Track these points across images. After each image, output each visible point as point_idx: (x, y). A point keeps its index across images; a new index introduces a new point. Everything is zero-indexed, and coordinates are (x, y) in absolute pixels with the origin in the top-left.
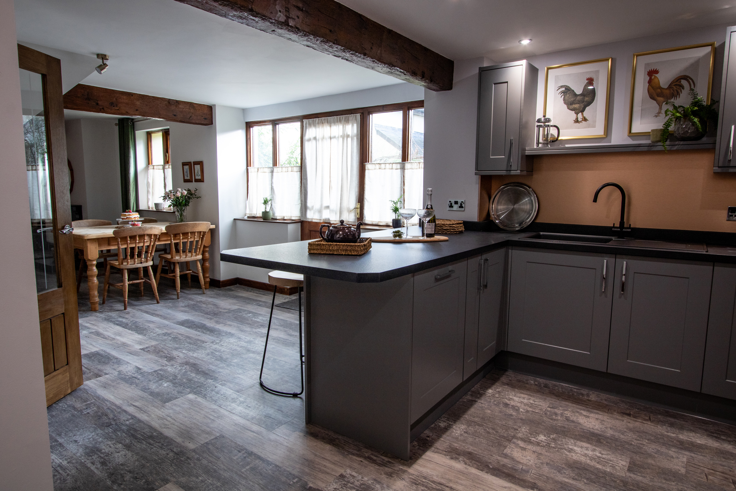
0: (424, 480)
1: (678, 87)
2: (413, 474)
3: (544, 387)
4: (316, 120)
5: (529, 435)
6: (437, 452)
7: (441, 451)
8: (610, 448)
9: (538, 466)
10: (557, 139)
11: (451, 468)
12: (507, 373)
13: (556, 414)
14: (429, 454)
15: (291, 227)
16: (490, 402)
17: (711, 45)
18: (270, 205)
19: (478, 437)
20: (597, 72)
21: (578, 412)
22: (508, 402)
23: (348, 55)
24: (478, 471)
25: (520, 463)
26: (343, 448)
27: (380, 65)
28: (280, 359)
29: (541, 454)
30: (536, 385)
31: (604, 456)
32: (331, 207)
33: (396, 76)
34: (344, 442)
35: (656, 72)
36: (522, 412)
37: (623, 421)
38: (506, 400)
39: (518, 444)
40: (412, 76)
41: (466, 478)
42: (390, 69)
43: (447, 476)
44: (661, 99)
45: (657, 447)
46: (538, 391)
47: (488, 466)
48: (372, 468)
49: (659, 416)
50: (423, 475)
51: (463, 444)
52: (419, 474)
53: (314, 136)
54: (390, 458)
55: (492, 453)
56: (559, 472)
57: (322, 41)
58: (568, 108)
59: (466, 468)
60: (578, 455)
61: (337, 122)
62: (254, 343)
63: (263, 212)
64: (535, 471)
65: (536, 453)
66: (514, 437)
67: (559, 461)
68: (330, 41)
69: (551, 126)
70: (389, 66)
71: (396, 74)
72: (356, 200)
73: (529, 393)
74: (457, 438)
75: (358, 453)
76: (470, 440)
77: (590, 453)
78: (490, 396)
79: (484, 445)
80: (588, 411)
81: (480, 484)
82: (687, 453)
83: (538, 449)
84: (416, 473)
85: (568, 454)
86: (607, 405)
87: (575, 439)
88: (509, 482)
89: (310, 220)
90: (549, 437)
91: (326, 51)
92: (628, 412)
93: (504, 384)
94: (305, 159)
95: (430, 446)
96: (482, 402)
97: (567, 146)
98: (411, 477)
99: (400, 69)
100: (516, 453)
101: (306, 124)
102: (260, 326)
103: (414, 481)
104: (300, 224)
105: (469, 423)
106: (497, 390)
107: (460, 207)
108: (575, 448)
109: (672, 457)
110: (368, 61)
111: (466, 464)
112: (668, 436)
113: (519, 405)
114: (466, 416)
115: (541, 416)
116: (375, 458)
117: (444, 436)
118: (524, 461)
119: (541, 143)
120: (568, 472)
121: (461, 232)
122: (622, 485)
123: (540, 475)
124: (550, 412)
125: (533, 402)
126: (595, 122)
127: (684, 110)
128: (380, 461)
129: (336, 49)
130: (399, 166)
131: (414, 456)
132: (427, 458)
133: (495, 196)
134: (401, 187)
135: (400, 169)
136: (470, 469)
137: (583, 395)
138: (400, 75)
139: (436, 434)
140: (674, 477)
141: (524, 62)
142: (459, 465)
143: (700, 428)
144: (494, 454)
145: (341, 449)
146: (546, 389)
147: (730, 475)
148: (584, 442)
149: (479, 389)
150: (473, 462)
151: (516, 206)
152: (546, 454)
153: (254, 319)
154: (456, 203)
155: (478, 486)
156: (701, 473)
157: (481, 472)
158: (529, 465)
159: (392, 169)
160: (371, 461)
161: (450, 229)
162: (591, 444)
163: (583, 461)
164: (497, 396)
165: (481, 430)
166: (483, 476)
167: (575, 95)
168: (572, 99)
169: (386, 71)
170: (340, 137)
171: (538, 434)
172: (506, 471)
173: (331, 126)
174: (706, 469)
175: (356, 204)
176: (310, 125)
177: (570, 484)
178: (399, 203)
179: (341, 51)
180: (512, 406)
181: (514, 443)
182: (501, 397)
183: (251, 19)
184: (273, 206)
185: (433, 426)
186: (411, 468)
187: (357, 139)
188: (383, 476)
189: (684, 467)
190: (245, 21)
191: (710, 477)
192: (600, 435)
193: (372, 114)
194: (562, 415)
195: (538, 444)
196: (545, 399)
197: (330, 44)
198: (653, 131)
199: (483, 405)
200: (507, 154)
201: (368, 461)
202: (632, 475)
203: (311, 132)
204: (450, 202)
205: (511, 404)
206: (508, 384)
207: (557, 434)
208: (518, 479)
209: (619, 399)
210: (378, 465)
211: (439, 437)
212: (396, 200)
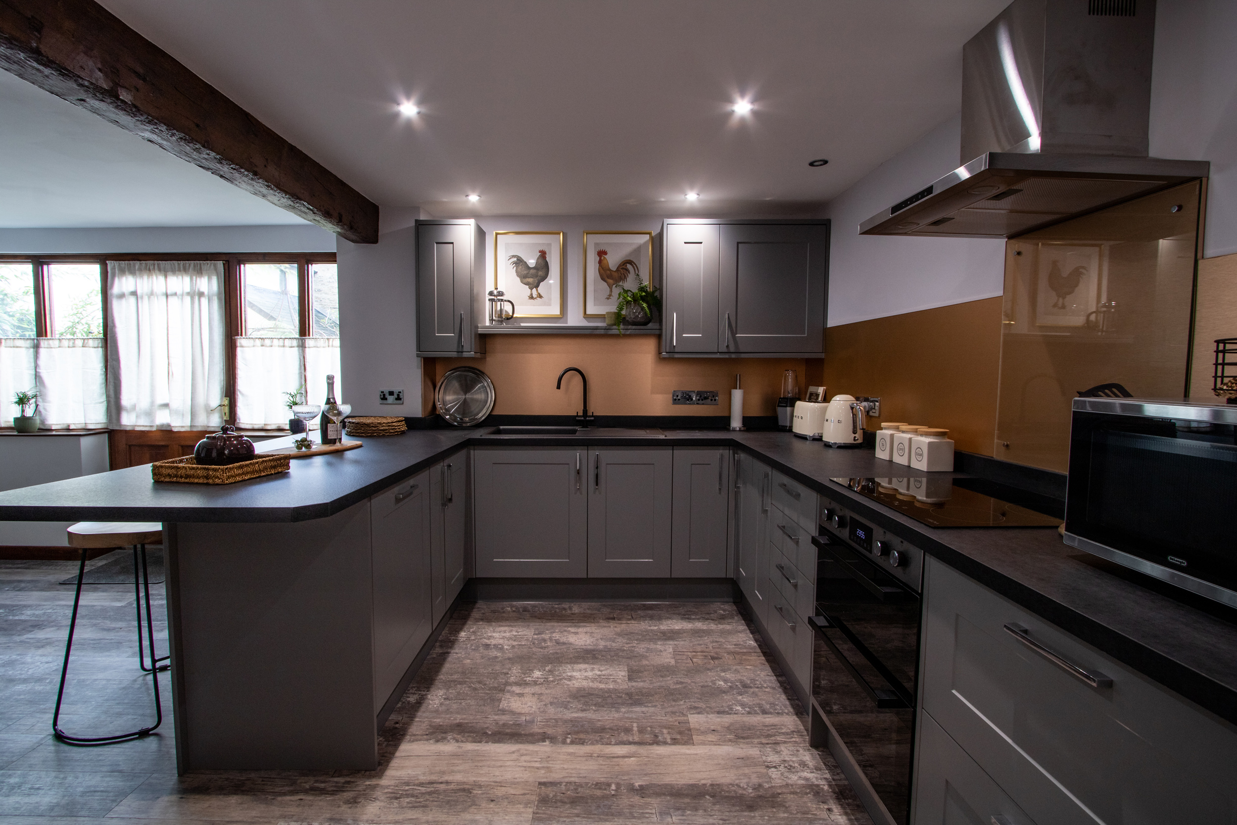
0: (407, 788)
1: (625, 271)
2: (389, 786)
3: (523, 611)
4: (134, 264)
5: (523, 676)
6: (416, 739)
7: (419, 737)
8: (607, 662)
9: (542, 710)
10: (512, 317)
11: (439, 755)
12: (478, 605)
13: (545, 640)
14: (406, 748)
15: (85, 442)
16: (466, 648)
17: (649, 234)
18: (33, 406)
19: (463, 699)
20: (549, 245)
21: (565, 631)
22: (488, 642)
23: (225, 169)
24: (475, 744)
25: (522, 714)
26: (263, 791)
27: (279, 193)
28: (95, 677)
29: (541, 694)
30: (514, 611)
31: (603, 673)
32: (173, 405)
33: (299, 213)
34: (263, 781)
35: (605, 253)
36: (507, 649)
37: (610, 627)
38: (485, 640)
39: (513, 691)
40: (325, 217)
41: (463, 760)
42: (292, 201)
43: (437, 768)
44: (611, 281)
45: (646, 646)
46: (518, 619)
47: (486, 733)
48: (321, 803)
49: (639, 612)
50: (403, 781)
51: (447, 716)
52: (397, 781)
53: (132, 289)
54: (347, 775)
55: (486, 714)
56: (566, 708)
57: (181, 138)
58: (522, 282)
59: (459, 747)
60: (579, 680)
61: (179, 270)
62: (23, 663)
63: (16, 420)
64: (541, 718)
65: (536, 695)
66: (507, 684)
67: (562, 695)
68: (197, 141)
69: (505, 301)
70: (293, 197)
71: (300, 211)
72: (222, 393)
73: (509, 624)
74: (437, 711)
75: (291, 788)
76: (455, 706)
77: (590, 674)
78: (464, 641)
79: (474, 707)
80: (575, 626)
81: (482, 761)
82: (671, 642)
83: (536, 689)
84: (392, 783)
85: (569, 683)
86: (591, 614)
87: (571, 663)
88: (516, 744)
89: (128, 429)
90: (544, 670)
91: (186, 156)
92: (611, 616)
93: (477, 620)
94: (114, 326)
95: (402, 735)
96: (457, 651)
97: (522, 325)
98: (386, 791)
99: (309, 204)
100: (514, 704)
101: (113, 268)
102: (30, 629)
103: (393, 795)
104: (107, 435)
105: (448, 685)
106: (471, 630)
107: (397, 399)
108: (574, 674)
109: (661, 651)
110: (260, 186)
111: (457, 741)
112: (652, 630)
113: (501, 641)
114: (442, 677)
115: (530, 648)
116: (322, 786)
117: (419, 714)
118: (526, 710)
119: (495, 320)
120: (575, 704)
121: (403, 433)
122: (628, 698)
123: (548, 720)
124: (537, 639)
125: (517, 633)
126: (550, 299)
127: (633, 295)
128: (332, 786)
129: (206, 156)
130: (295, 343)
131: (383, 758)
132: (403, 754)
133: (442, 383)
134: (300, 373)
135: (298, 346)
136: (464, 746)
137: (565, 609)
138: (305, 213)
139: (407, 715)
140: (668, 671)
141: (472, 222)
142: (448, 747)
143: (674, 614)
144: (489, 714)
145: (259, 793)
146: (526, 613)
147: (707, 652)
148: (580, 663)
149: (449, 635)
150: (466, 735)
151: (468, 396)
152: (547, 692)
153: (11, 617)
154: (391, 393)
155: (480, 764)
156: (687, 659)
157: (479, 744)
158: (532, 714)
159: (284, 346)
160: (318, 792)
161: (389, 429)
162: (588, 663)
163: (586, 686)
164: (473, 638)
165: (464, 689)
166: (484, 748)
167: (529, 268)
168: (525, 272)
169: (286, 204)
170: (185, 294)
171: (532, 670)
172: (508, 731)
173: (166, 277)
174: (689, 653)
175: (222, 399)
176: (122, 272)
177: (581, 718)
178: (298, 396)
179: (215, 161)
180: (494, 645)
181: (509, 691)
182: (479, 637)
183: (33, 68)
184: (41, 408)
185: (399, 705)
186: (384, 777)
187: (219, 299)
188: (343, 809)
189: (672, 658)
190: (15, 67)
191: (695, 660)
192: (594, 650)
193: (244, 264)
194: (551, 639)
195: (535, 683)
196: (529, 626)
197: (197, 146)
198: (608, 313)
199: (459, 655)
200: (457, 330)
201: (313, 794)
202: (634, 684)
203: (124, 283)
204: (382, 392)
205: (493, 643)
206: (482, 620)
207: (551, 663)
208: (525, 735)
209: (599, 603)
210: (331, 794)
211: (412, 717)
212: (293, 392)
